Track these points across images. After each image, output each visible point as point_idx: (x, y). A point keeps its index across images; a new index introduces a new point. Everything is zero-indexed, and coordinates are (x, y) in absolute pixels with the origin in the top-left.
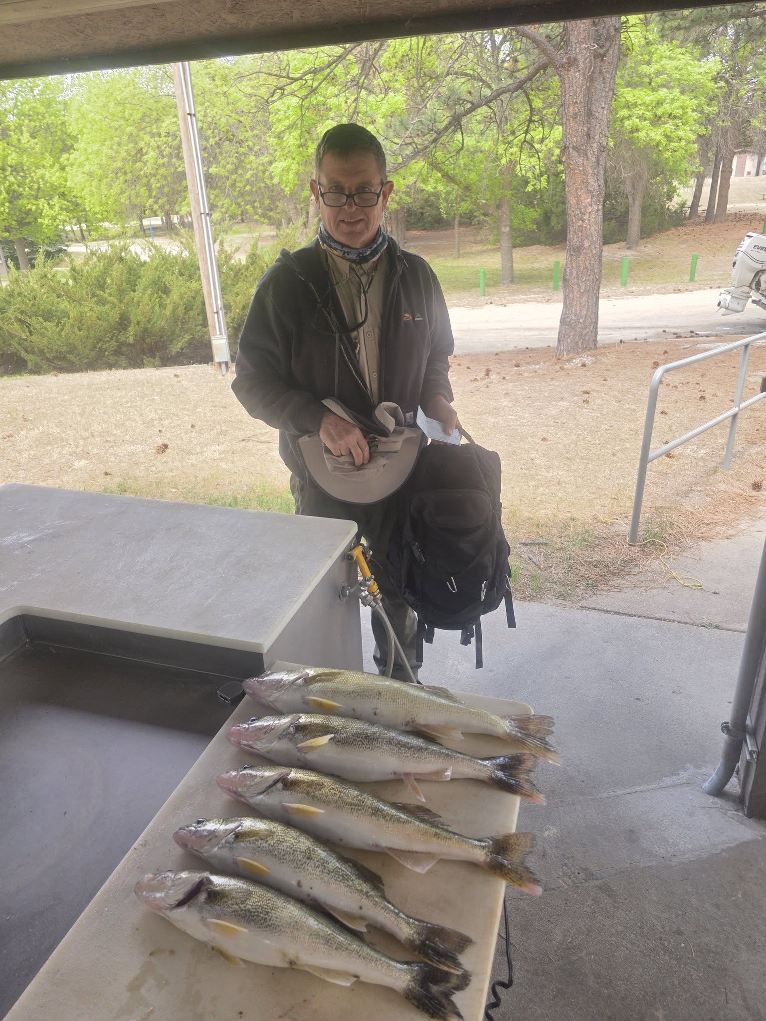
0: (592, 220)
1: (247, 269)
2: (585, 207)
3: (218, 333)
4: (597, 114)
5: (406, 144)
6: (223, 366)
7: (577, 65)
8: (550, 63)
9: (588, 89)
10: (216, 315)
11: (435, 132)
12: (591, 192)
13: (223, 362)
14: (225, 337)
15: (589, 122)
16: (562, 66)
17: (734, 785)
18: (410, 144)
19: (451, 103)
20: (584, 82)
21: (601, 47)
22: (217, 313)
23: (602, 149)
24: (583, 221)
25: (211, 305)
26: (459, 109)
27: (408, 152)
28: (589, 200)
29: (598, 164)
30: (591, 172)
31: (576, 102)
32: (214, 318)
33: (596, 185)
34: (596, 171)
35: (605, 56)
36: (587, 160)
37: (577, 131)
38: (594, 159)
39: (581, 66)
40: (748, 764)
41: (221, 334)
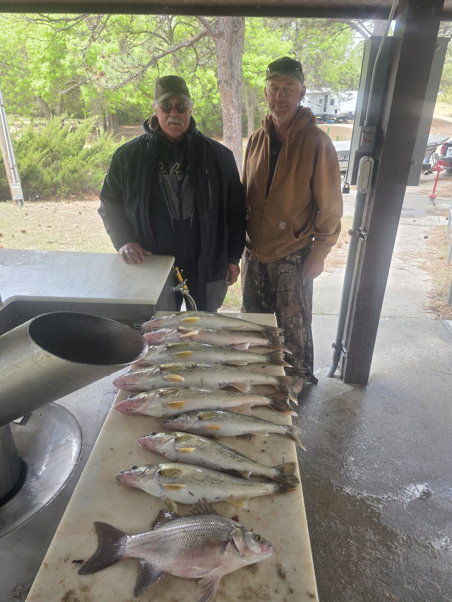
0: (236, 122)
1: (27, 142)
2: (232, 115)
3: (14, 181)
4: (235, 64)
5: (125, 72)
6: (19, 203)
7: (224, 36)
8: (208, 32)
9: (230, 49)
10: (12, 170)
11: (142, 66)
12: (235, 107)
13: (19, 200)
14: (20, 184)
15: (231, 68)
16: (216, 35)
17: (338, 373)
18: (127, 72)
19: (151, 50)
20: (228, 45)
21: (236, 27)
22: (13, 168)
23: (239, 83)
24: (232, 122)
25: (9, 164)
26: (156, 54)
27: (126, 77)
28: (234, 111)
29: (237, 91)
30: (234, 96)
31: (224, 56)
32: (11, 172)
33: (237, 103)
34: (237, 95)
35: (237, 32)
36: (232, 89)
37: (225, 72)
38: (235, 89)
39: (226, 36)
40: (344, 358)
41: (16, 182)
